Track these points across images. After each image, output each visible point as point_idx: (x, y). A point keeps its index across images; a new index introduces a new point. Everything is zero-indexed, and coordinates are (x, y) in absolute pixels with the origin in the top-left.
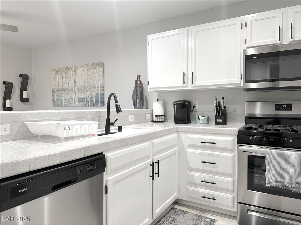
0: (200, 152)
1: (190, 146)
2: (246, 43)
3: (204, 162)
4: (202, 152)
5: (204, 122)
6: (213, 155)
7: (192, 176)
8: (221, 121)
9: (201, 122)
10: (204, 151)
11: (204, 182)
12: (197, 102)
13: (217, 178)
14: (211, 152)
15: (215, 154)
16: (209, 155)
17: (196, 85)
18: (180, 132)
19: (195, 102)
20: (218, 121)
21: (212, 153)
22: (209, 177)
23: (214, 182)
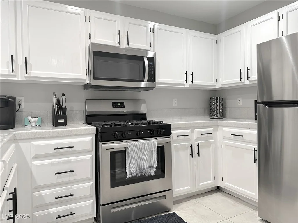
0: (52, 162)
1: (37, 157)
2: (90, 38)
3: (58, 173)
4: (55, 161)
5: (38, 124)
6: (70, 162)
7: (42, 197)
8: (63, 121)
9: (33, 124)
10: (57, 160)
11: (59, 198)
12: (22, 99)
13: (74, 188)
14: (66, 159)
15: (71, 160)
16: (64, 162)
17: (32, 76)
18: (19, 141)
19: (21, 99)
20: (58, 122)
21: (68, 160)
22: (64, 189)
23: (71, 194)
